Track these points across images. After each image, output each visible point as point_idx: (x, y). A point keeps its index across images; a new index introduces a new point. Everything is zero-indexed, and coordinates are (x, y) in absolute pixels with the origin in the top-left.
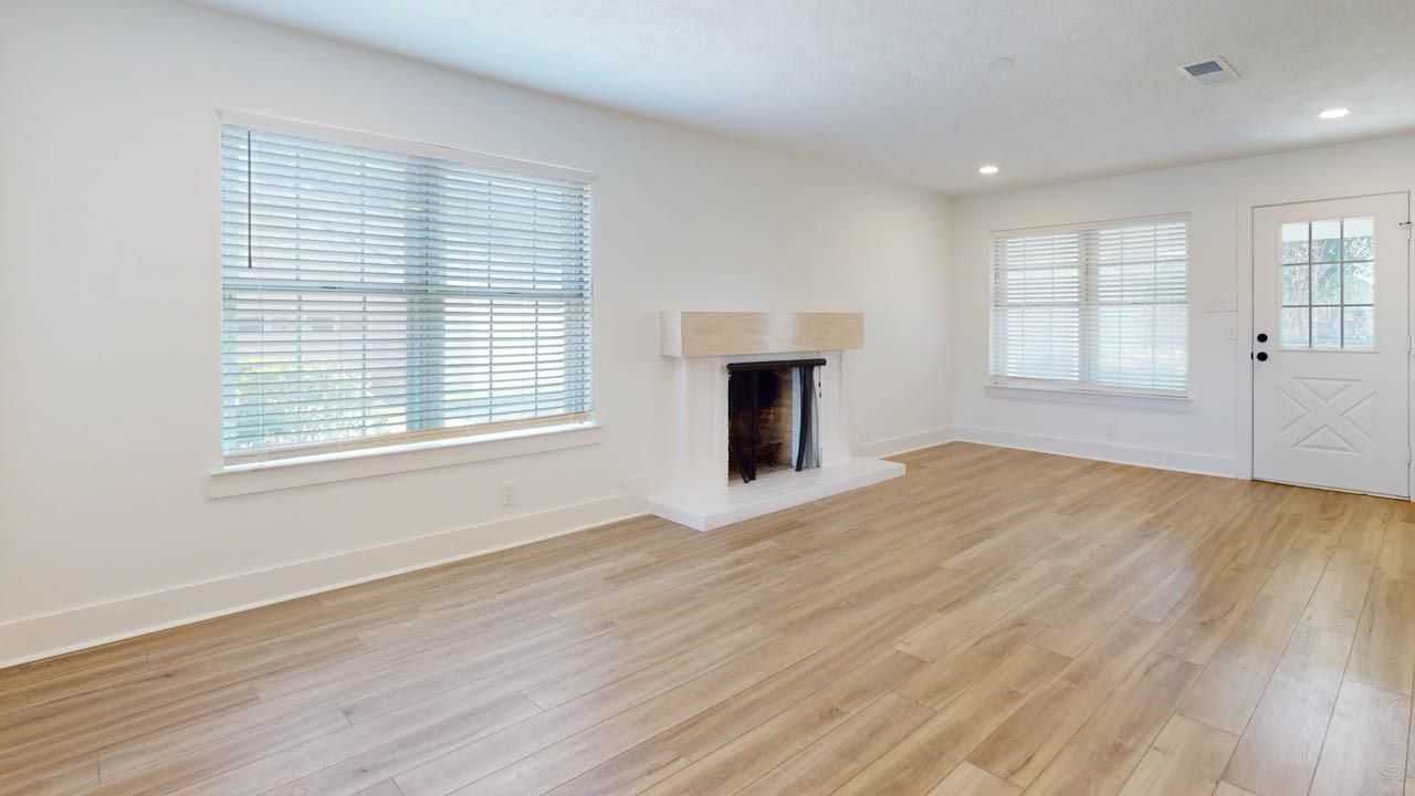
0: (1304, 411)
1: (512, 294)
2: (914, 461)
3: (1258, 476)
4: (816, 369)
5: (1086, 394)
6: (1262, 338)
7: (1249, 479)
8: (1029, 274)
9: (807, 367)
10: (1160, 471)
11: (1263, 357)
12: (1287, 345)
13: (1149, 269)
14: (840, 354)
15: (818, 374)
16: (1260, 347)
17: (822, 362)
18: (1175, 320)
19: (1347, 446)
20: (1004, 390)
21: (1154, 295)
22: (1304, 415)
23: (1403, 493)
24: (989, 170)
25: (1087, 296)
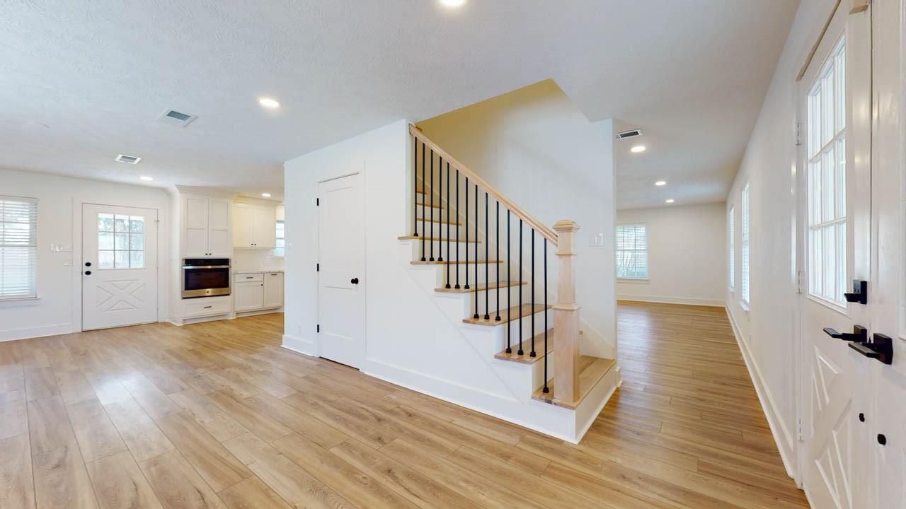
0: (110, 295)
3: (84, 330)
6: (88, 264)
7: (80, 331)
11: (88, 273)
12: (101, 267)
16: (88, 269)
19: (131, 307)
22: (110, 297)
23: (155, 320)
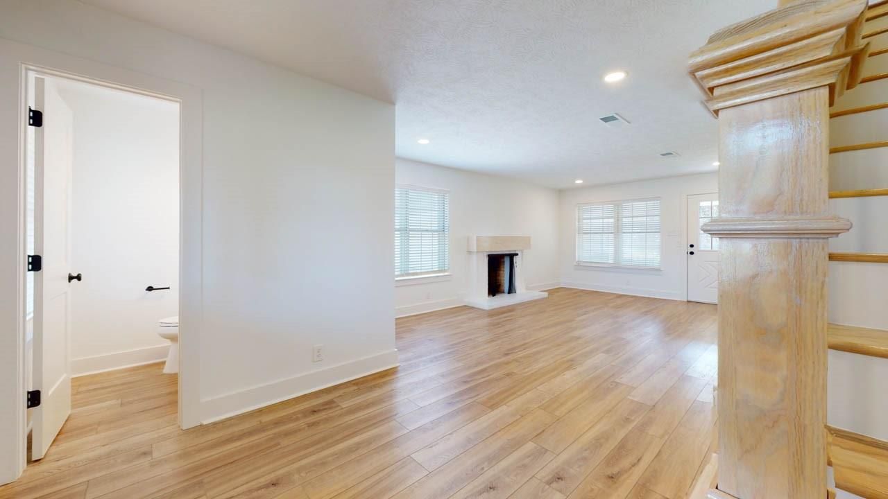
0: (708, 274)
1: (427, 231)
2: (551, 292)
3: (689, 299)
4: (515, 257)
5: (617, 268)
6: (692, 246)
7: (686, 300)
8: (592, 221)
9: (512, 256)
10: (649, 298)
11: (692, 253)
12: (702, 249)
13: (644, 219)
14: (522, 251)
15: (516, 259)
16: (691, 250)
17: (517, 254)
18: (656, 239)
20: (581, 266)
21: (646, 229)
22: (708, 276)
24: (579, 182)
25: (618, 231)
